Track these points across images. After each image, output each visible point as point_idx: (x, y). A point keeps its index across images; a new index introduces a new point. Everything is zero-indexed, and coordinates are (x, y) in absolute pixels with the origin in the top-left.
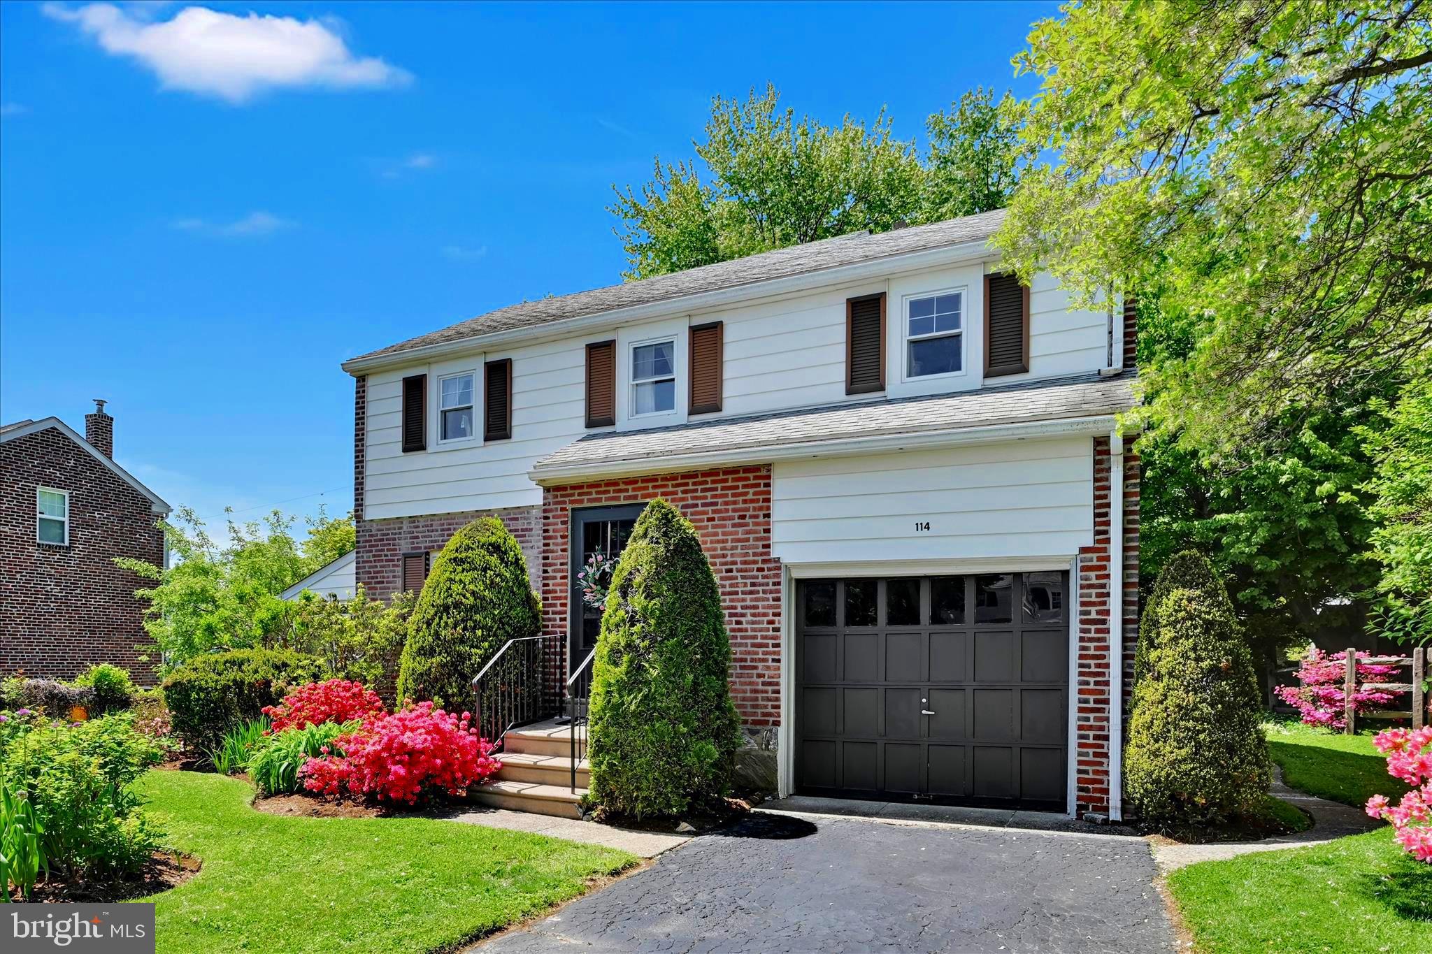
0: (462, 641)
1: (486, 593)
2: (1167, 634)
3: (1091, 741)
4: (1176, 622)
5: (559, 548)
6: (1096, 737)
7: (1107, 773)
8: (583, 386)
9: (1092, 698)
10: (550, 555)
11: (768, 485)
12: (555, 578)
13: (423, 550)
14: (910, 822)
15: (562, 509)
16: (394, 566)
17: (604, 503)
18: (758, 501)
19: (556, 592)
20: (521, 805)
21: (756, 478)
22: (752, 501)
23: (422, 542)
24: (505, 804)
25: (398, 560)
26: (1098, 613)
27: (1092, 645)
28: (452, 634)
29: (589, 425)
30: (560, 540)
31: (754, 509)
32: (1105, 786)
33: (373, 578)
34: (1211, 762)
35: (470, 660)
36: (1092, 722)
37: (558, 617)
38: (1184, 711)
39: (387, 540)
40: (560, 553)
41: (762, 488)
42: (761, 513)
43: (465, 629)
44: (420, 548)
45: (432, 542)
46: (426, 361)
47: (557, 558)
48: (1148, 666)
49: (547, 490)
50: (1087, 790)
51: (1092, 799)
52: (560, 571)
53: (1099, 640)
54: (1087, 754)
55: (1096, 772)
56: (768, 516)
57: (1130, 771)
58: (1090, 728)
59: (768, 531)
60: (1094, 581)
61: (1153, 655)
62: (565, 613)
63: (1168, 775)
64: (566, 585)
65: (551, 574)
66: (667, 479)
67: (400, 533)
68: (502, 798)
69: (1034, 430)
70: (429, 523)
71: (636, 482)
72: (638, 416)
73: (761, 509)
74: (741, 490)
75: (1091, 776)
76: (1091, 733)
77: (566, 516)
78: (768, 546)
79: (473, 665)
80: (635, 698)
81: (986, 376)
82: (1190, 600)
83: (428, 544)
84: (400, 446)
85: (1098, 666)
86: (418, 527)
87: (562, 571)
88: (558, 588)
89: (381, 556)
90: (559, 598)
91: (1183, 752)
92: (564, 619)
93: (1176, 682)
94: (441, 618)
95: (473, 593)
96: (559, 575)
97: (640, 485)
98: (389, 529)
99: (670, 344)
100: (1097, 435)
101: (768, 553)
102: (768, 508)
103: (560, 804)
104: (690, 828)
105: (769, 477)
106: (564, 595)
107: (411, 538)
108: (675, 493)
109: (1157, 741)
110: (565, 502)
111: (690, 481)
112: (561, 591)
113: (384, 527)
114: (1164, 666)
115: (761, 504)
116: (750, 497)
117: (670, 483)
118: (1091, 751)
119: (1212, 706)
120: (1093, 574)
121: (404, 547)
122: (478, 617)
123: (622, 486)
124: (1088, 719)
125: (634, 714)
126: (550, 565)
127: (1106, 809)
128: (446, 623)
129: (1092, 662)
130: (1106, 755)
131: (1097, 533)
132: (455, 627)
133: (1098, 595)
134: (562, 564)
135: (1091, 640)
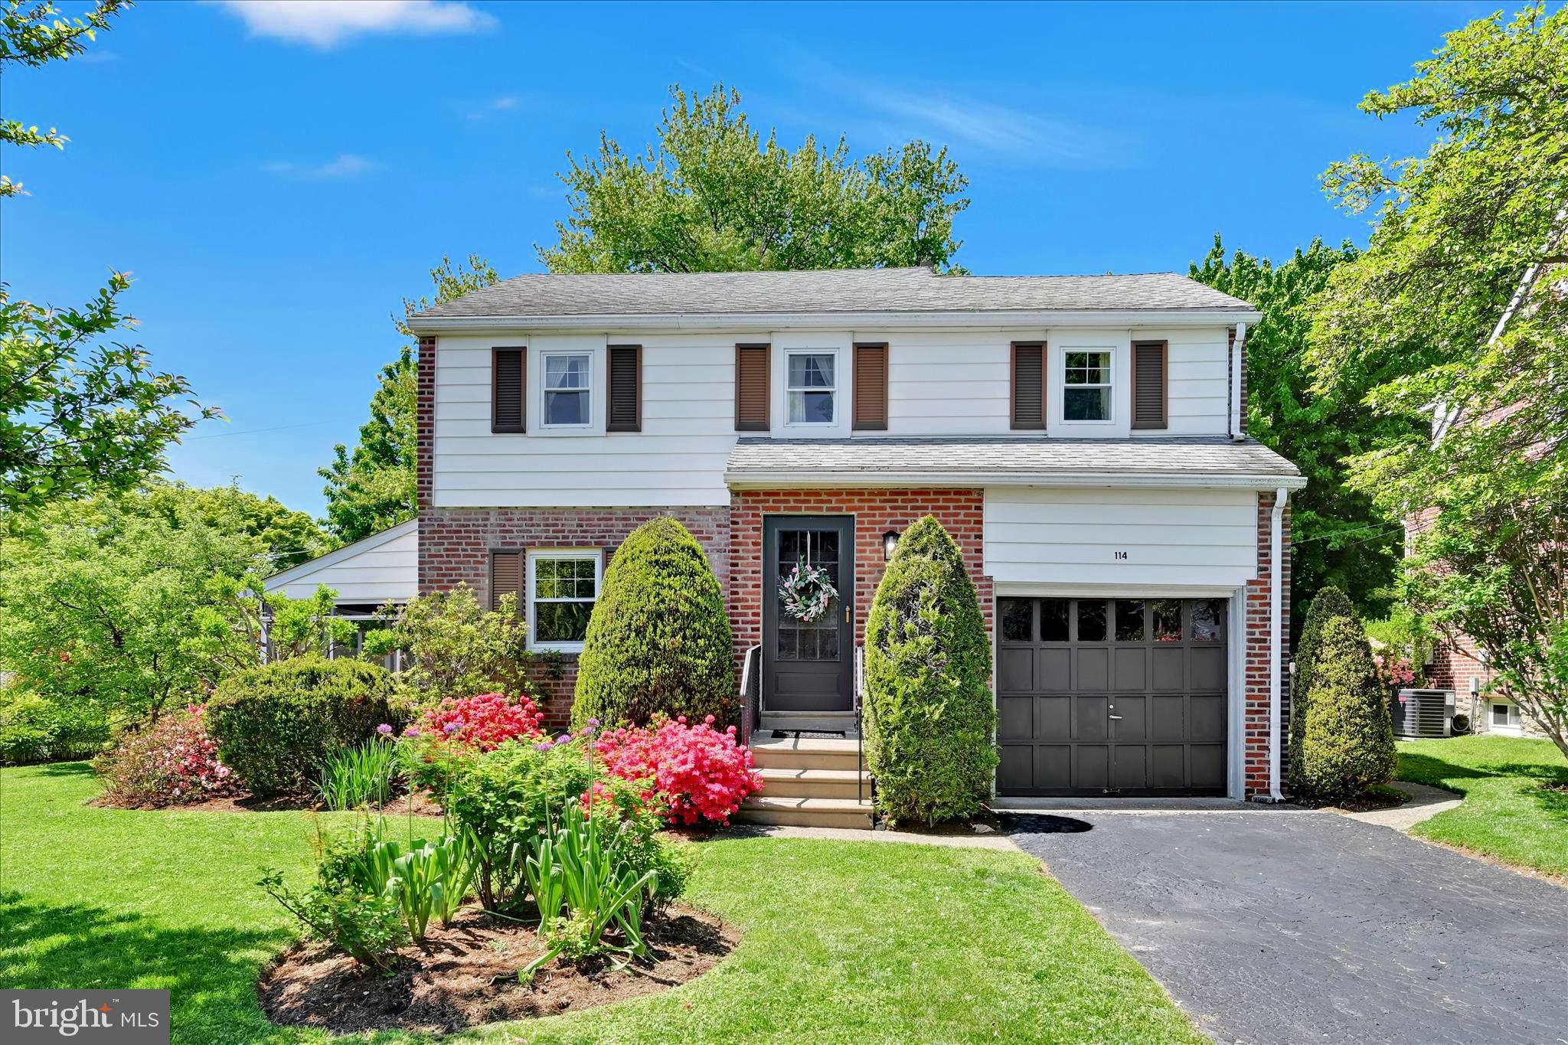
0: (683, 651)
1: (700, 599)
2: (1329, 652)
3: (1256, 737)
4: (1338, 642)
5: (751, 555)
6: (1260, 734)
7: (1268, 762)
8: (733, 386)
9: (1256, 702)
10: (740, 562)
11: (979, 508)
12: (746, 586)
13: (518, 547)
14: (1141, 812)
15: (754, 515)
16: (476, 562)
17: (803, 512)
18: (969, 522)
19: (747, 601)
20: (803, 819)
21: (967, 500)
22: (963, 522)
23: (518, 537)
24: (782, 820)
25: (483, 556)
26: (1261, 633)
27: (1256, 659)
28: (673, 643)
29: (739, 427)
30: (751, 547)
31: (966, 530)
32: (1266, 773)
33: (444, 575)
34: (1373, 749)
35: (695, 671)
36: (1256, 722)
37: (749, 627)
38: (1354, 711)
39: (466, 532)
40: (751, 560)
41: (973, 511)
42: (973, 534)
43: (684, 638)
44: (516, 543)
45: (531, 537)
46: (527, 332)
47: (748, 565)
48: (1317, 676)
49: (735, 494)
50: (1253, 777)
51: (1256, 784)
52: (752, 579)
53: (1261, 655)
54: (1253, 748)
55: (1260, 762)
56: (980, 537)
57: (1309, 759)
58: (1255, 727)
59: (979, 551)
60: (1258, 608)
61: (1322, 668)
62: (758, 622)
63: (1344, 760)
64: (759, 594)
65: (741, 582)
66: (876, 495)
67: (485, 525)
68: (777, 815)
69: (1223, 482)
70: (528, 516)
71: (840, 494)
72: (793, 424)
73: (972, 530)
74: (952, 511)
75: (1256, 765)
76: (1256, 731)
77: (758, 522)
78: (980, 565)
79: (701, 676)
80: (937, 708)
81: (1133, 428)
82: (1345, 625)
83: (525, 540)
84: (488, 425)
85: (1261, 676)
86: (511, 520)
87: (755, 579)
88: (749, 597)
89: (458, 550)
90: (752, 607)
91: (1354, 742)
92: (758, 630)
93: (1344, 688)
94: (655, 627)
95: (687, 599)
96: (750, 583)
97: (844, 497)
98: (469, 520)
99: (830, 358)
100: (1261, 490)
101: (980, 572)
102: (980, 530)
103: (849, 816)
104: (990, 829)
105: (981, 501)
106: (756, 604)
107: (501, 531)
108: (883, 508)
109: (1333, 734)
110: (758, 508)
111: (900, 498)
112: (753, 600)
113: (462, 517)
114: (1333, 676)
115: (972, 525)
116: (961, 517)
117: (878, 498)
118: (1256, 745)
119: (1370, 706)
120: (1257, 602)
121: (492, 541)
122: (697, 625)
123: (824, 497)
124: (1253, 720)
125: (939, 724)
126: (739, 572)
127: (1268, 792)
128: (663, 631)
129: (1257, 673)
130: (1267, 748)
131: (1260, 569)
132: (674, 636)
133: (1262, 619)
134: (753, 572)
135: (1255, 655)
